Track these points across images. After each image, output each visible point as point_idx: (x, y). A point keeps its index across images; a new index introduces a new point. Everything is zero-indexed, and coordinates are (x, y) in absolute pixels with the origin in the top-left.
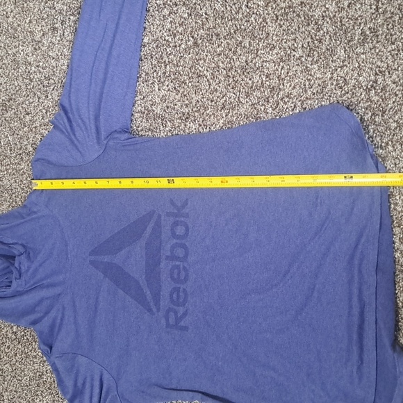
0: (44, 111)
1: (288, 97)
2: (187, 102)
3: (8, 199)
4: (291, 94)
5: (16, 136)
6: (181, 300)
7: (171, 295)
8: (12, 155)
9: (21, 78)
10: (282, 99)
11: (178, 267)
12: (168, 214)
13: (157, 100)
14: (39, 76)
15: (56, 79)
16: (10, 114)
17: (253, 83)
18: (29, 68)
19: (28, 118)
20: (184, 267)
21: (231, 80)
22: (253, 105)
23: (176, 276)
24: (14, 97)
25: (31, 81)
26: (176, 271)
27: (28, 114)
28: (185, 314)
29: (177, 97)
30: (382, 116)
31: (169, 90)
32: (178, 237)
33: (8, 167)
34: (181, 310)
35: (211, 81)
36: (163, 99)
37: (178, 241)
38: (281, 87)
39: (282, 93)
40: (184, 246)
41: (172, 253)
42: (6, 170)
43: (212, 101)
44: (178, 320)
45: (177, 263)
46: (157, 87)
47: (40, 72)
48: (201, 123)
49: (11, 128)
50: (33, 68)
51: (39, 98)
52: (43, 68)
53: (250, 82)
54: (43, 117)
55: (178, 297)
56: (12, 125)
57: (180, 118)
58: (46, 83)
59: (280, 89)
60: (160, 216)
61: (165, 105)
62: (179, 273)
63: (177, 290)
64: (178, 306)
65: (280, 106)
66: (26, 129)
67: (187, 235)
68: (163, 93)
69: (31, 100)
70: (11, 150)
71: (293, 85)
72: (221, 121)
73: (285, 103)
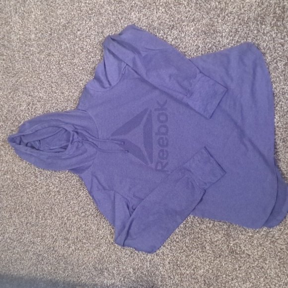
0: (88, 28)
1: (230, 13)
2: (173, 19)
3: (66, 80)
4: (232, 11)
5: (71, 43)
6: (165, 156)
7: (159, 154)
8: (69, 55)
9: (75, 10)
10: (227, 15)
11: (162, 138)
12: (156, 110)
13: (155, 19)
14: (86, 8)
15: (96, 10)
16: (69, 30)
17: (211, 6)
18: (80, 4)
19: (79, 33)
20: (166, 138)
21: (198, 5)
22: (211, 18)
23: (161, 144)
24: (70, 21)
25: (81, 11)
26: (161, 141)
27: (79, 30)
28: (167, 164)
29: (167, 16)
30: (282, 21)
31: (162, 12)
32: (162, 122)
33: (66, 62)
34: (165, 162)
35: (187, 7)
36: (159, 18)
37: (162, 124)
38: (227, 8)
39: (227, 11)
40: (165, 126)
41: (159, 131)
42: (65, 63)
43: (186, 17)
44: (163, 167)
45: (162, 136)
46: (155, 11)
47: (87, 6)
48: (180, 30)
49: (68, 39)
50: (83, 4)
51: (86, 21)
52: (89, 4)
53: (209, 6)
54: (87, 32)
55: (163, 154)
56: (69, 37)
57: (168, 28)
58: (90, 12)
59: (226, 9)
60: (151, 111)
61: (160, 21)
62: (163, 141)
63: (162, 151)
64: (164, 159)
65: (226, 19)
66: (77, 39)
67: (167, 120)
68: (159, 14)
69: (81, 23)
70: (68, 51)
71: (233, 7)
72: (192, 29)
73: (229, 17)
